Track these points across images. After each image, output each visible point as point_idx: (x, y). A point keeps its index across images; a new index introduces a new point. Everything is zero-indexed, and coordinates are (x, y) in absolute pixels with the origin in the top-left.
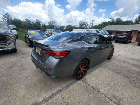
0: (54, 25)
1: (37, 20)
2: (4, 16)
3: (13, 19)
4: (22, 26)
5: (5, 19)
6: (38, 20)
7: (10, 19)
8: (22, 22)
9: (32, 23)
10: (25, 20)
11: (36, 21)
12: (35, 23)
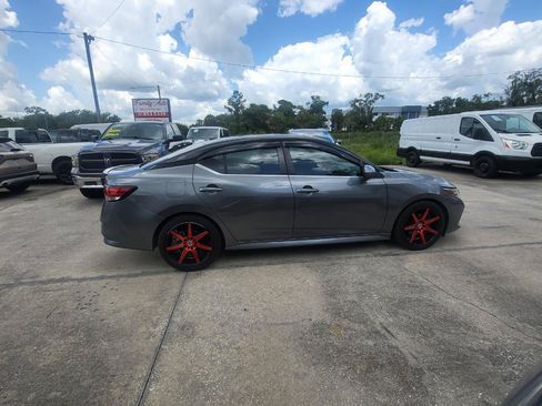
0: (374, 105)
1: (313, 97)
2: (230, 101)
3: (247, 105)
4: (268, 122)
5: (230, 110)
6: (318, 97)
7: (242, 107)
8: (269, 111)
9: (297, 111)
10: (279, 102)
11: (311, 101)
12: (307, 107)
